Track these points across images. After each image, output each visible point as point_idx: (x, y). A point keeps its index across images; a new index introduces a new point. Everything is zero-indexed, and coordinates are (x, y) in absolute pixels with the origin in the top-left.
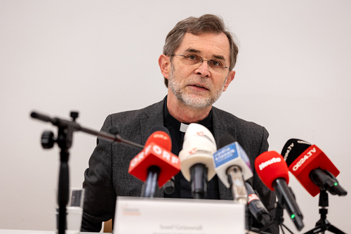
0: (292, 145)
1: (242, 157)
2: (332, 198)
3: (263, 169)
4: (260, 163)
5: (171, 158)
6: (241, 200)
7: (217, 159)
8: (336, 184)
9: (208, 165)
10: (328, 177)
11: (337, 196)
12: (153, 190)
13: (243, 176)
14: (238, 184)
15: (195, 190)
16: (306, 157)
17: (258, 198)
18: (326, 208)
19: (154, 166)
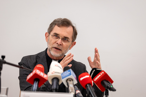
0: (94, 70)
1: (73, 75)
2: (110, 92)
3: (82, 80)
4: (81, 78)
5: (44, 75)
6: (72, 93)
7: (63, 76)
8: (112, 86)
9: (59, 78)
10: (109, 83)
11: (112, 91)
12: (36, 88)
13: (73, 83)
14: (71, 86)
15: (54, 88)
16: (100, 76)
17: (80, 92)
18: (108, 96)
19: (37, 78)
